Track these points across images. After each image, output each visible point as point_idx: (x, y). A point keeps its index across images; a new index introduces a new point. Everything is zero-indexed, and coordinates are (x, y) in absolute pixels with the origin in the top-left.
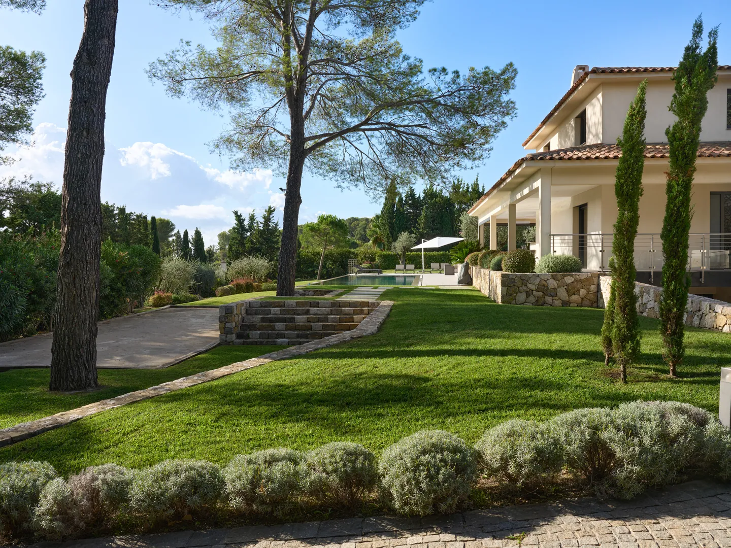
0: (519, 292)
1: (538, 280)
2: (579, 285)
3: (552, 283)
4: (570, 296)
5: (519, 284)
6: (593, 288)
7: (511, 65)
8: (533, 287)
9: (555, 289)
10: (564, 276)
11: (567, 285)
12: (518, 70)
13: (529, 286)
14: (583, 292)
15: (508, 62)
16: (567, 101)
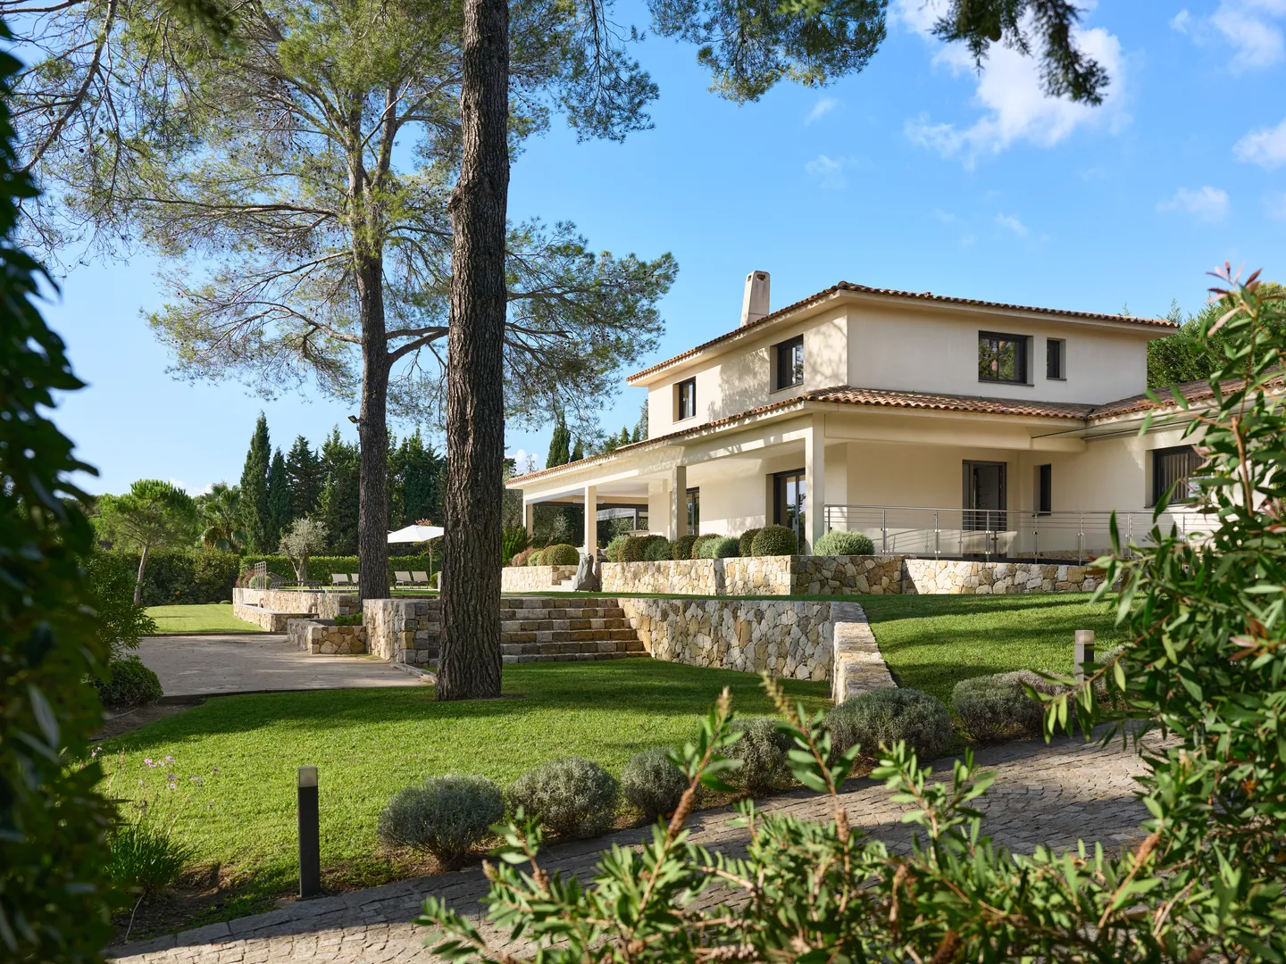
0: (812, 581)
1: (835, 564)
2: (882, 572)
3: (851, 569)
4: (871, 586)
5: (812, 570)
6: (897, 575)
7: (668, 256)
8: (828, 574)
9: (854, 577)
10: (865, 559)
11: (868, 571)
12: (680, 266)
13: (824, 572)
14: (885, 580)
15: (665, 252)
16: (774, 322)
